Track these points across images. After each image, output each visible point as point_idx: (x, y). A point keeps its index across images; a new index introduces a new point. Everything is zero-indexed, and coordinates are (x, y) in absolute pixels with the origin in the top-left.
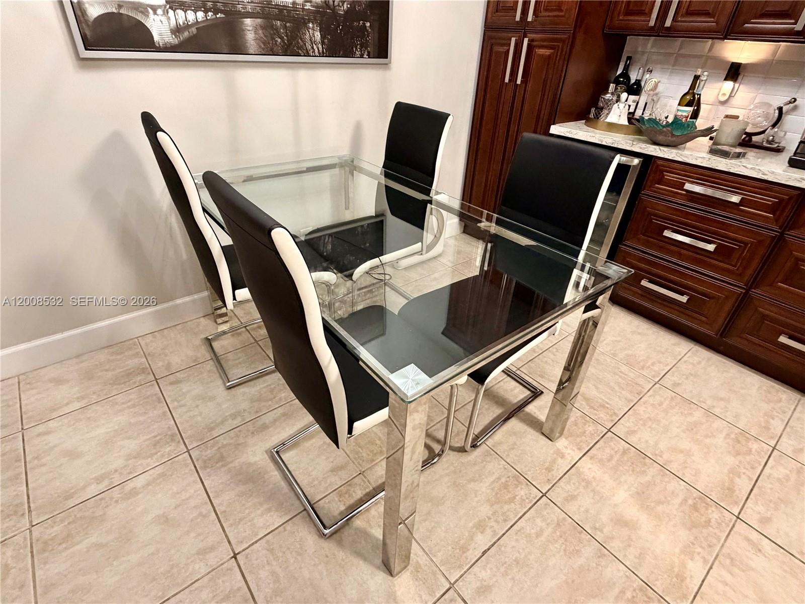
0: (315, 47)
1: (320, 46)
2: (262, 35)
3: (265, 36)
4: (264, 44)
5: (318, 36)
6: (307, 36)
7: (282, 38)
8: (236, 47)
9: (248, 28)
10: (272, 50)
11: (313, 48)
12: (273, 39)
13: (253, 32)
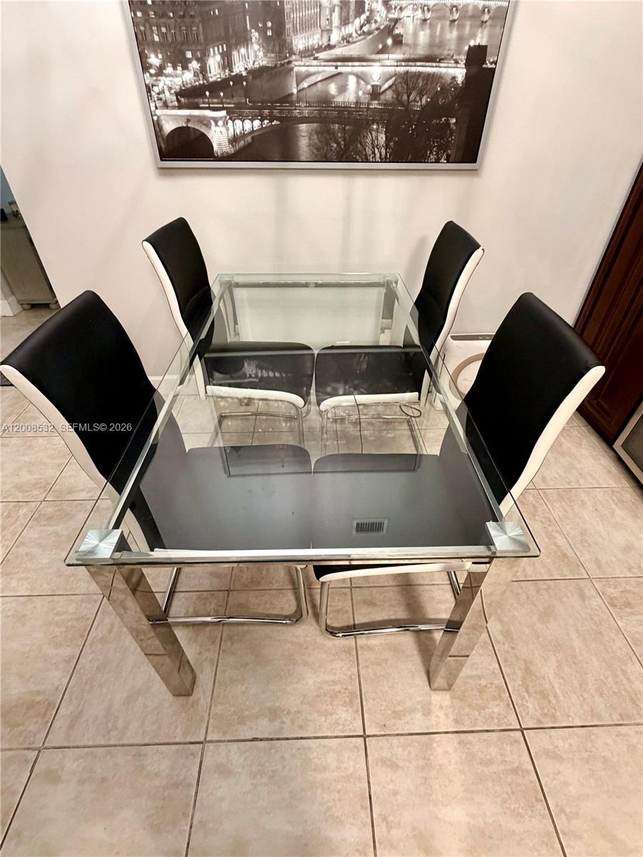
0: (376, 151)
1: (383, 151)
2: (316, 141)
3: (320, 142)
4: (318, 149)
5: (382, 138)
6: (369, 140)
7: (338, 144)
8: (288, 154)
9: (303, 134)
10: (325, 156)
11: (374, 153)
12: (328, 144)
13: (307, 138)
